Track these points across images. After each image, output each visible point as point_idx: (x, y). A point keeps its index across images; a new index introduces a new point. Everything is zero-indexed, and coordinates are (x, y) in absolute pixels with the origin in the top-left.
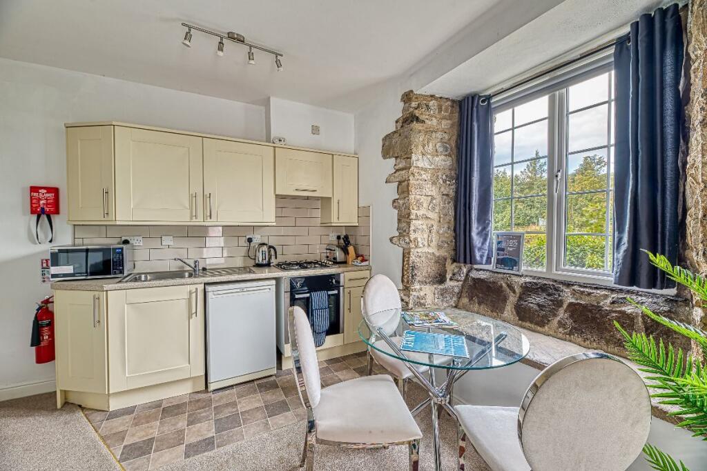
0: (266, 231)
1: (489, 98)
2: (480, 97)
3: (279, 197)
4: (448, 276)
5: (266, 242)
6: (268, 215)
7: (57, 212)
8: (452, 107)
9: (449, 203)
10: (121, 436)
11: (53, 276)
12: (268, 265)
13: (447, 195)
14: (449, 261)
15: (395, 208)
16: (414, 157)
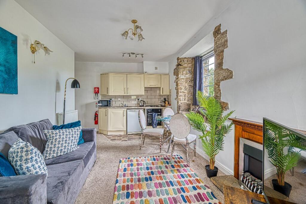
0: (142, 97)
1: (202, 57)
2: (199, 57)
3: (145, 88)
4: (191, 109)
5: (143, 100)
6: (143, 92)
7: (99, 93)
8: (192, 60)
9: (191, 88)
10: (111, 138)
11: (99, 106)
12: (143, 106)
13: (191, 86)
14: (192, 105)
15: (176, 90)
16: (179, 76)
